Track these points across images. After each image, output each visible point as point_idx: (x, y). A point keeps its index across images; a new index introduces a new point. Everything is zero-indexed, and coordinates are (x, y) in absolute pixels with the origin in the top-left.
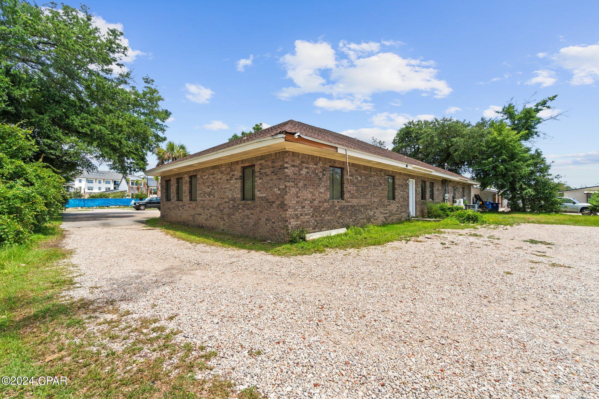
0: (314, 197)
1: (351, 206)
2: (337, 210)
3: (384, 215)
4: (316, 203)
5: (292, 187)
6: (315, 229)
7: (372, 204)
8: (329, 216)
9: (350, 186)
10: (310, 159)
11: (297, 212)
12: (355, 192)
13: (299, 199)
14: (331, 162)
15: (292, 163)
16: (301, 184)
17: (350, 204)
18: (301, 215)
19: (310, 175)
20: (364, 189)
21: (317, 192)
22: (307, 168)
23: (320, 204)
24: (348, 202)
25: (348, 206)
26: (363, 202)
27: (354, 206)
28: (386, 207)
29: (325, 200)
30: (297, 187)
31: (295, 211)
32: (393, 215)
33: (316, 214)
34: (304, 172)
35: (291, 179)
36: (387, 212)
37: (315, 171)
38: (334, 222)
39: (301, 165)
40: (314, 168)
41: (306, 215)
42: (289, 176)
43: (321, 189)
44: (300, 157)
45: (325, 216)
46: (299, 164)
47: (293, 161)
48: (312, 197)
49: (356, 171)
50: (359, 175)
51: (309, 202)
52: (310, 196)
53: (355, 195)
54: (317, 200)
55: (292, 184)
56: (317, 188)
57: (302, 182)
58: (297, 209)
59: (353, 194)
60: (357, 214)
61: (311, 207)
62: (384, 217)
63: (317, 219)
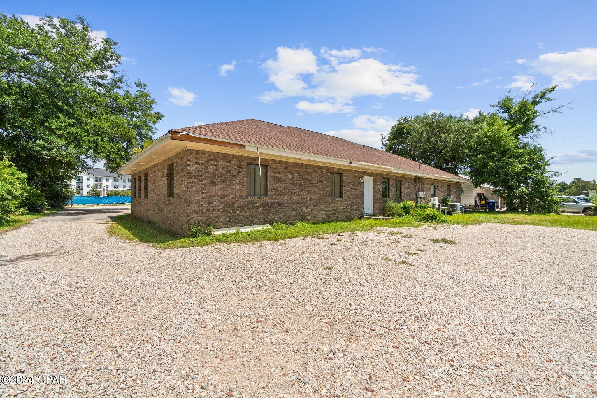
0: (226, 194)
1: (277, 203)
2: (258, 207)
3: (326, 213)
4: (229, 199)
5: (195, 183)
6: (227, 224)
7: (307, 201)
8: (246, 212)
9: (276, 183)
10: (220, 157)
11: (202, 208)
12: (284, 189)
13: (204, 195)
14: (250, 160)
15: (195, 161)
16: (208, 180)
17: (277, 201)
18: (208, 210)
19: (220, 172)
20: (296, 186)
21: (230, 189)
22: (215, 165)
23: (234, 201)
24: (274, 199)
25: (273, 203)
26: (295, 199)
27: (283, 203)
28: (329, 204)
29: (241, 196)
30: (203, 184)
31: (199, 206)
32: (339, 212)
33: (228, 210)
34: (211, 169)
35: (194, 176)
36: (329, 209)
37: (227, 168)
38: (253, 218)
39: (208, 162)
40: (226, 165)
41: (214, 210)
42: (191, 173)
43: (235, 186)
44: (207, 155)
45: (240, 212)
46: (205, 162)
47: (196, 158)
48: (223, 194)
49: (285, 168)
50: (289, 172)
51: (219, 198)
52: (219, 193)
53: (284, 191)
54: (229, 196)
55: (196, 181)
56: (230, 185)
57: (209, 179)
58: (202, 205)
59: (281, 191)
60: (286, 210)
61: (222, 203)
62: (326, 214)
63: (229, 215)
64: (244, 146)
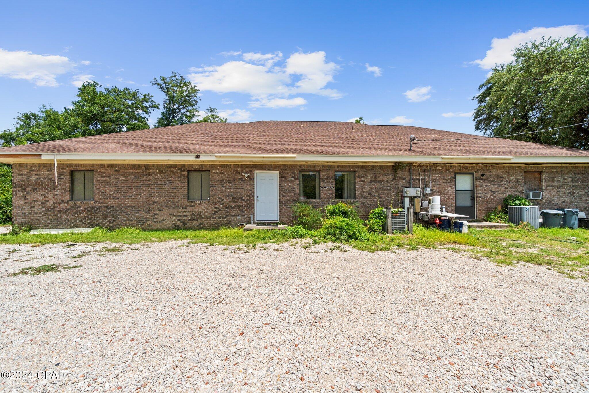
0: (47, 199)
1: (105, 207)
2: (82, 211)
3: (179, 218)
4: (50, 204)
5: (19, 191)
6: (48, 226)
7: (148, 205)
8: (68, 215)
9: (105, 187)
10: (41, 167)
11: (24, 211)
12: (114, 193)
13: (27, 201)
14: (72, 167)
15: (19, 173)
16: (30, 188)
17: (106, 205)
18: (30, 213)
19: (41, 181)
20: (132, 189)
21: (52, 195)
22: (37, 175)
23: (55, 205)
24: (101, 203)
25: (101, 207)
26: (130, 202)
27: (113, 207)
28: (186, 208)
29: (63, 201)
30: (25, 191)
31: (22, 210)
32: (203, 218)
33: (50, 213)
34: (33, 178)
35: (17, 185)
36: (185, 214)
37: (48, 176)
38: (75, 221)
39: (30, 173)
40: (48, 174)
41: (36, 213)
42: (15, 183)
43: (56, 191)
44: (29, 167)
45: (62, 216)
46: (28, 172)
47: (19, 171)
48: (45, 199)
49: (116, 171)
50: (122, 175)
51: (40, 203)
52: (41, 198)
53: (114, 195)
54: (50, 201)
55: (20, 189)
56: (51, 191)
57: (31, 186)
58: (25, 209)
59: (110, 195)
60: (118, 215)
61: (43, 207)
62: (178, 220)
63: (50, 217)
64: (40, 155)
